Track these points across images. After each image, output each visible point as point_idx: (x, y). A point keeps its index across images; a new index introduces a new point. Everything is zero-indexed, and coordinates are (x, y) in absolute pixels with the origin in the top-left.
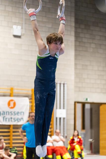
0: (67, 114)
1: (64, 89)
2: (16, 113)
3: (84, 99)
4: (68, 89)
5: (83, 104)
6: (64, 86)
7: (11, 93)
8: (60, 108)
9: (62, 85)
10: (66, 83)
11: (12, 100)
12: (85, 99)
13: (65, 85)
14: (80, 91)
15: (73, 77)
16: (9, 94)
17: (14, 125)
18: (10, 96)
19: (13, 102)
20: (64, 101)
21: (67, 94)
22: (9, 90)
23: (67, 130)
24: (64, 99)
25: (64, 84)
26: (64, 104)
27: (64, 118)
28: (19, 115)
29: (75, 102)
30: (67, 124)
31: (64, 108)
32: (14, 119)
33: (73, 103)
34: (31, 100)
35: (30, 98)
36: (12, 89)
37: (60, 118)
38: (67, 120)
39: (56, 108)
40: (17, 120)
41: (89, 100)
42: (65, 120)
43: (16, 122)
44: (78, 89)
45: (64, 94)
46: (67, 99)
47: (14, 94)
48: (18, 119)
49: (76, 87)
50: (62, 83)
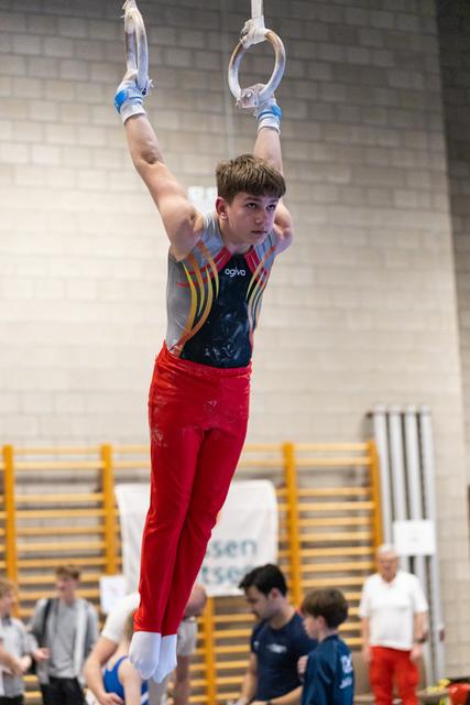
0: (440, 539)
1: (419, 436)
2: (222, 547)
4: (435, 436)
6: (419, 425)
8: (409, 517)
9: (411, 423)
10: (425, 409)
13: (425, 420)
15: (455, 385)
17: (217, 599)
20: (422, 487)
21: (436, 456)
23: (444, 604)
24: (422, 477)
25: (418, 415)
26: (423, 499)
27: (428, 559)
28: (233, 556)
29: (469, 489)
30: (442, 581)
31: (424, 517)
32: (217, 571)
33: (464, 493)
34: (283, 492)
35: (279, 480)
37: (412, 559)
38: (442, 563)
39: (393, 518)
40: (229, 575)
42: (434, 564)
43: (227, 583)
45: (421, 457)
46: (438, 479)
48: (234, 575)
50: (412, 409)
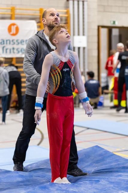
0: (88, 42)
1: (83, 8)
2: (19, 41)
3: (110, 22)
4: (88, 8)
5: (110, 29)
6: (83, 5)
7: (12, 15)
8: (79, 35)
9: (81, 3)
11: (14, 24)
12: (112, 22)
13: (85, 3)
14: (105, 11)
16: (9, 16)
17: (17, 58)
18: (11, 18)
19: (15, 26)
20: (83, 25)
21: (88, 15)
22: (10, 11)
23: (89, 63)
24: (83, 22)
25: (83, 1)
26: (84, 29)
27: (84, 48)
28: (23, 44)
29: (99, 27)
30: (88, 56)
31: (84, 35)
32: (17, 49)
33: (96, 28)
34: (39, 24)
35: (38, 20)
36: (13, 10)
37: (79, 48)
38: (88, 50)
39: (74, 35)
40: (21, 51)
41: (117, 24)
42: (86, 50)
43: (20, 53)
44: (103, 8)
45: (83, 15)
46: (88, 22)
47: (16, 16)
48: (23, 50)
49: (99, 6)
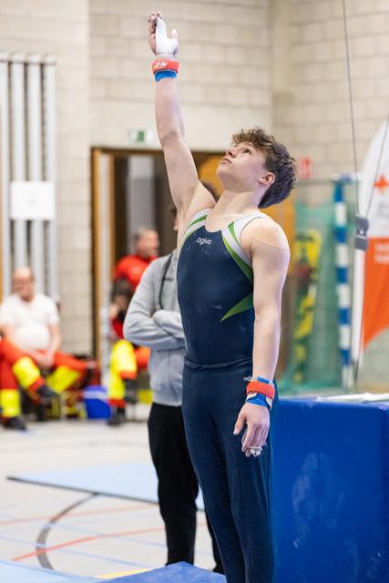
0: (59, 204)
1: (43, 89)
3: (129, 133)
4: (59, 89)
6: (42, 77)
8: (27, 178)
9: (34, 72)
10: (49, 60)
12: (135, 136)
13: (49, 71)
14: (109, 98)
15: (81, 35)
20: (43, 146)
23: (61, 274)
24: (43, 134)
25: (42, 66)
26: (44, 158)
27: (46, 224)
29: (93, 150)
30: (60, 249)
31: (44, 179)
33: (86, 154)
37: (29, 224)
38: (60, 228)
39: (11, 179)
42: (52, 230)
44: (105, 88)
45: (43, 112)
46: (60, 137)
49: (94, 78)
50: (36, 59)
